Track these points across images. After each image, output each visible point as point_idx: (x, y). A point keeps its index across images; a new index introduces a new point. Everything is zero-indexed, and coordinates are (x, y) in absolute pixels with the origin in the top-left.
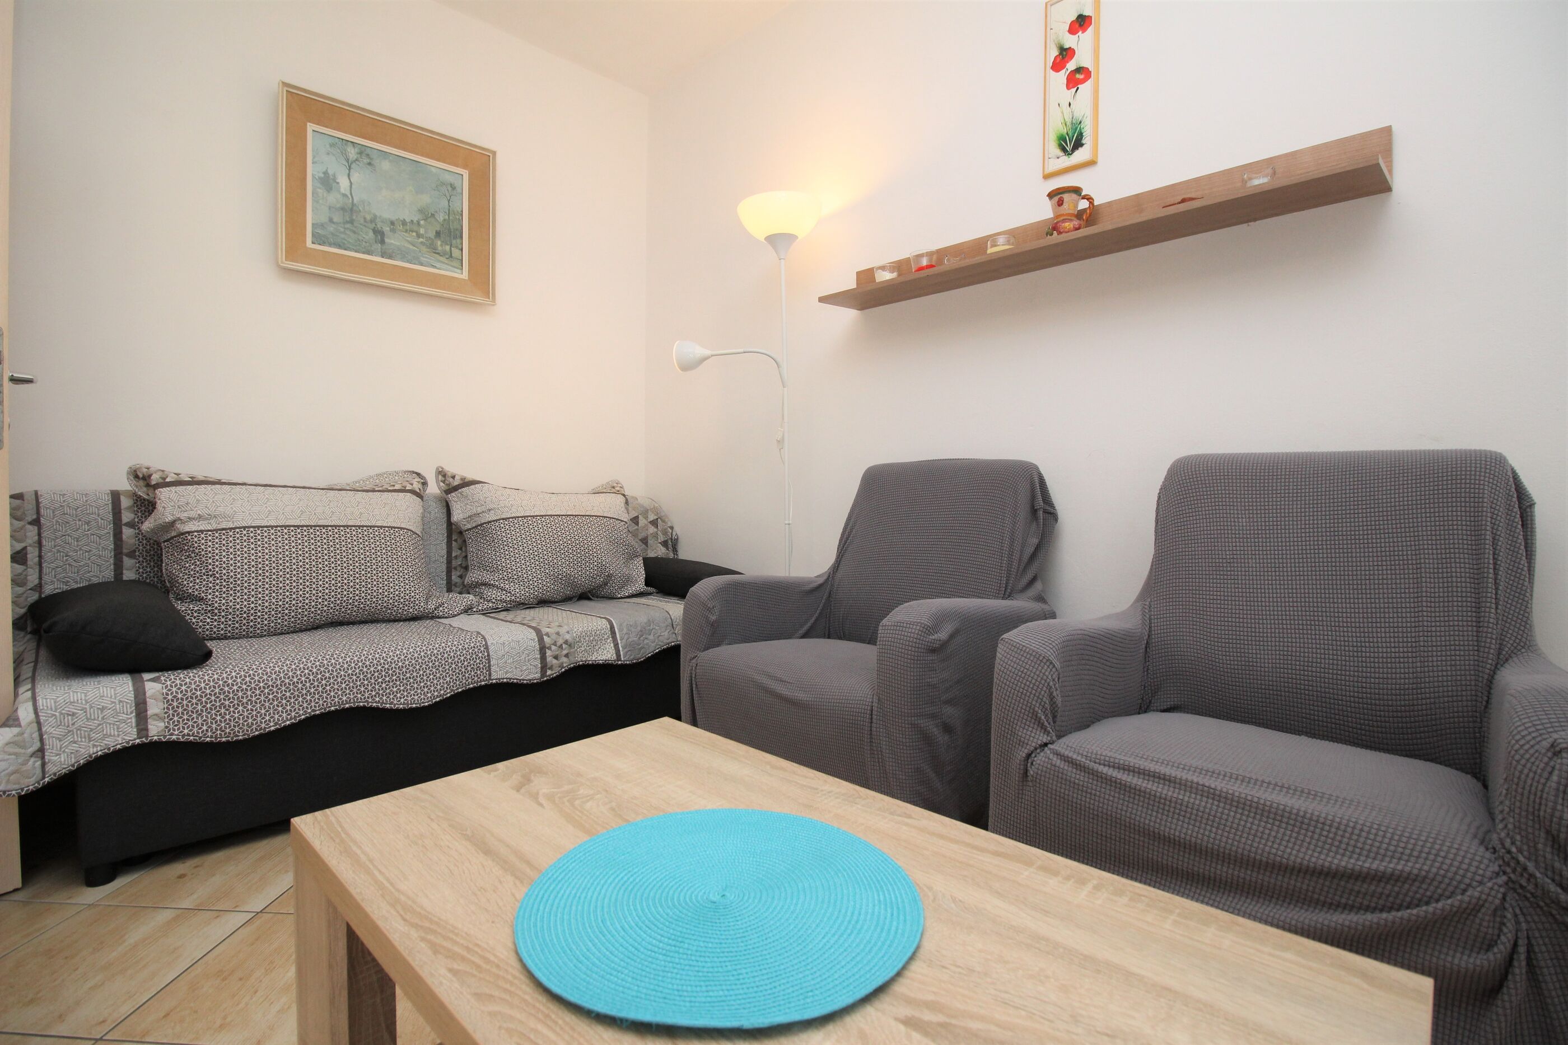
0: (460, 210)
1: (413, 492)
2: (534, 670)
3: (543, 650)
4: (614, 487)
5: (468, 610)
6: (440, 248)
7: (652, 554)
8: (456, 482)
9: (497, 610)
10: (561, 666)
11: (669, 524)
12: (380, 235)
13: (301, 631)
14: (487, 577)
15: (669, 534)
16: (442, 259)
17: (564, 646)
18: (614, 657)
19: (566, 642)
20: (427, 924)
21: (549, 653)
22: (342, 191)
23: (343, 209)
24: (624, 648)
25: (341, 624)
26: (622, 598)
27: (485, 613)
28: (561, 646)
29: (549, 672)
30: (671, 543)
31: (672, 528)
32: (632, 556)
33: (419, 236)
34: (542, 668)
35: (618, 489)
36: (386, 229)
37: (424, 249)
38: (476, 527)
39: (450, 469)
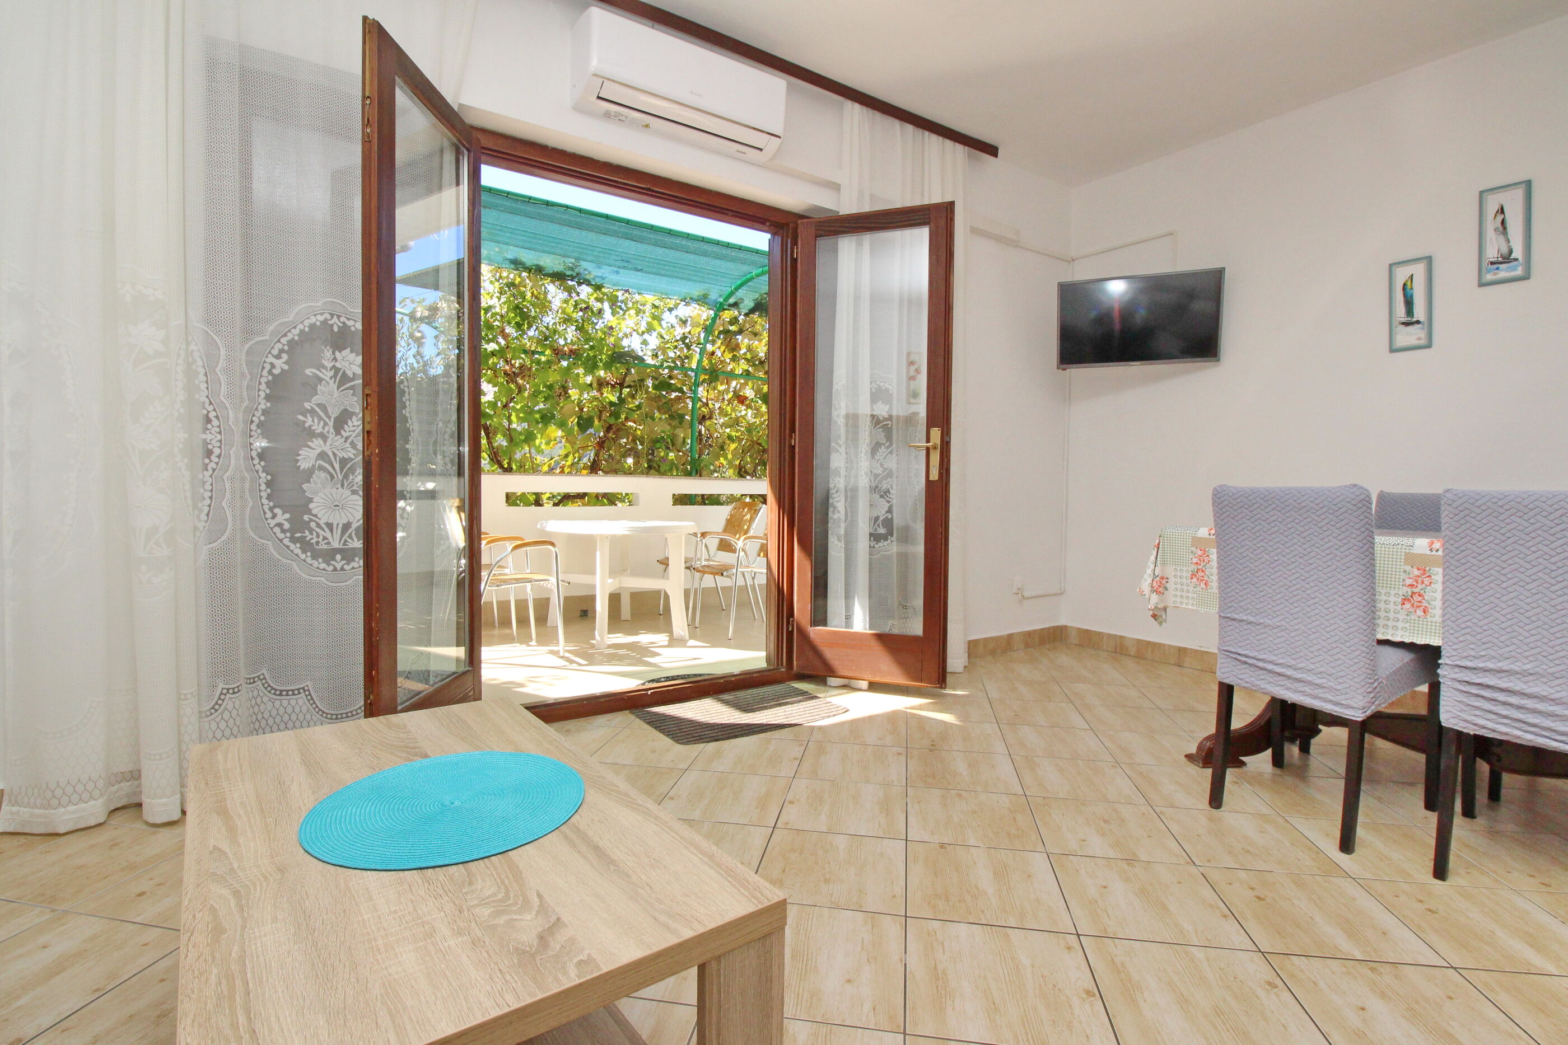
20: (634, 806)
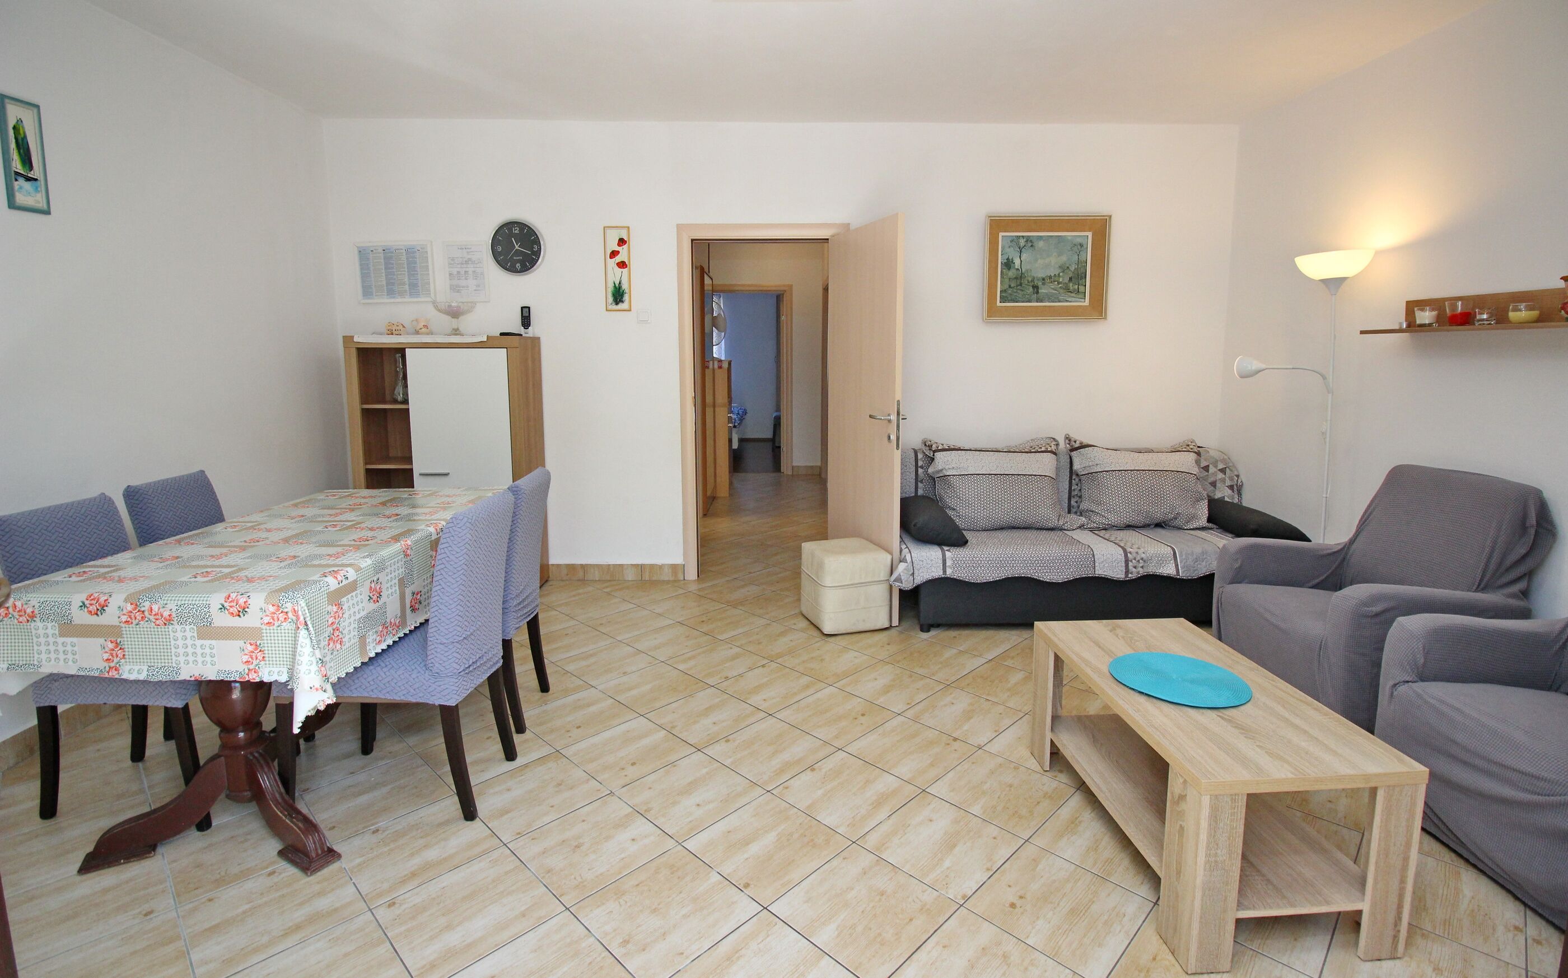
0: (1085, 260)
1: (1051, 452)
2: (1120, 572)
3: (1127, 561)
4: (1188, 445)
5: (1081, 527)
6: (1071, 288)
7: (1218, 495)
8: (1077, 445)
9: (1099, 529)
10: (1138, 573)
11: (1236, 473)
12: (1036, 288)
13: (996, 529)
14: (1094, 507)
15: (1235, 481)
16: (1072, 295)
17: (1141, 561)
18: (1175, 573)
19: (1142, 559)
21: (1130, 564)
22: (1016, 267)
23: (1016, 278)
24: (1182, 568)
25: (1014, 528)
26: (1187, 529)
27: (1092, 530)
28: (1138, 561)
29: (1130, 575)
30: (1237, 488)
31: (1238, 476)
32: (1198, 500)
33: (1059, 283)
34: (1126, 572)
35: (1191, 447)
36: (1040, 284)
37: (1062, 291)
38: (1088, 474)
39: (1074, 436)
